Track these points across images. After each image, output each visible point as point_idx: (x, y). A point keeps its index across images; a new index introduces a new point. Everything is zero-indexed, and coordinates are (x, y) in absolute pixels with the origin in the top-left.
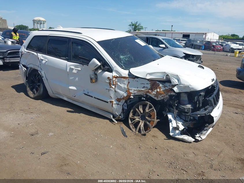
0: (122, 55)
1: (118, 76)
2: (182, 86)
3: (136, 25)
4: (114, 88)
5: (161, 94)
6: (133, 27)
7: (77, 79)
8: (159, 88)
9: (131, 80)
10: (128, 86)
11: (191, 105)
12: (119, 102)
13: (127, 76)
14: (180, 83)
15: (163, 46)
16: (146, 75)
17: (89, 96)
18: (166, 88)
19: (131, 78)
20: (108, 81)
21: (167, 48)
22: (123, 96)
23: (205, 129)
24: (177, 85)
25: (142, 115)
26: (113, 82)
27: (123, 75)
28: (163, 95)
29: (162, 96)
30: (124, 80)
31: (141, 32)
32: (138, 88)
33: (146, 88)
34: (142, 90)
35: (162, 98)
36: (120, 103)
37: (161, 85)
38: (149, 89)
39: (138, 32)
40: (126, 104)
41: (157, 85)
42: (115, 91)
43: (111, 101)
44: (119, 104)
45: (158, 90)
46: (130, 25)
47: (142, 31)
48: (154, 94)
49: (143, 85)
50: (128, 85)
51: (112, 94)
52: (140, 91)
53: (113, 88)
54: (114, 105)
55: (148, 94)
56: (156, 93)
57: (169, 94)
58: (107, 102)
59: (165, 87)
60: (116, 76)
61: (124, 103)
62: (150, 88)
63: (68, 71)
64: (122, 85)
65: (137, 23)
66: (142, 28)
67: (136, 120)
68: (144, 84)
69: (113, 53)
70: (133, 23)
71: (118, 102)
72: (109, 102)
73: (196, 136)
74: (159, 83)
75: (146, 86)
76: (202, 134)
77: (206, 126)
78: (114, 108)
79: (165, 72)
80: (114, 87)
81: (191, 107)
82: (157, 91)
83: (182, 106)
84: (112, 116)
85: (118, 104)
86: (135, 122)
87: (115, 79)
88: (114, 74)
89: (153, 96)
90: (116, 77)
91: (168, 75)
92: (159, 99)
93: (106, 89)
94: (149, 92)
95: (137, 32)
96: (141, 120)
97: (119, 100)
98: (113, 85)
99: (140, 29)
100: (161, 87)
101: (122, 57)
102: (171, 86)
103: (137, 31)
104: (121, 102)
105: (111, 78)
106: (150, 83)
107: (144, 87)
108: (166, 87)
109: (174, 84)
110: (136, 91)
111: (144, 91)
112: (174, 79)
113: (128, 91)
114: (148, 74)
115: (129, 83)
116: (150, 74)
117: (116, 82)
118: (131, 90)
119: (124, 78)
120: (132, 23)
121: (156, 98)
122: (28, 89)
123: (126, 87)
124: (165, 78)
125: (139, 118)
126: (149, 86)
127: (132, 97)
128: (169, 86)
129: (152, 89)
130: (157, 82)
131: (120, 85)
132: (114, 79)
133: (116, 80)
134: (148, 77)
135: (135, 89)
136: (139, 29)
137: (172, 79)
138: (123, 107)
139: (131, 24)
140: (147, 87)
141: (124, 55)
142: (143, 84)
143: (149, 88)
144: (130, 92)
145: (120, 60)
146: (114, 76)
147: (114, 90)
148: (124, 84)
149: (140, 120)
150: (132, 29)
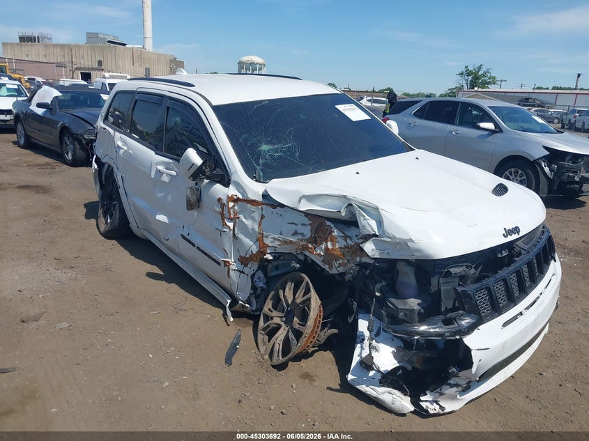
0: (269, 143)
1: (241, 197)
2: (388, 240)
3: (476, 73)
4: (232, 228)
5: (337, 258)
6: (470, 78)
7: (170, 197)
8: (331, 241)
9: (267, 210)
10: (260, 225)
11: (420, 301)
12: (246, 265)
13: (260, 199)
14: (384, 231)
15: (490, 126)
16: (300, 201)
17: (190, 242)
18: (349, 242)
19: (267, 205)
20: (218, 209)
21: (501, 131)
22: (249, 253)
23: (452, 381)
24: (375, 235)
25: (289, 309)
26: (229, 212)
27: (252, 197)
28: (341, 261)
29: (339, 264)
30: (253, 208)
31: (488, 90)
32: (281, 234)
33: (300, 237)
34: (291, 242)
35: (341, 270)
36: (246, 270)
37: (336, 233)
38: (308, 241)
39: (480, 90)
40: (260, 274)
41: (327, 230)
42: (234, 234)
43: (225, 262)
44: (244, 273)
45: (330, 245)
46: (461, 74)
47: (492, 88)
48: (319, 255)
49: (293, 228)
50: (261, 222)
51: (228, 244)
52: (286, 242)
53: (229, 227)
54: (232, 273)
55: (306, 253)
56: (325, 253)
57: (358, 260)
58: (219, 264)
59: (346, 237)
60: (235, 197)
61: (257, 270)
62: (311, 237)
63: (153, 176)
64: (248, 223)
65: (480, 68)
66: (493, 81)
67: (273, 321)
68: (296, 224)
69: (245, 136)
70: (471, 68)
71: (243, 266)
72: (222, 264)
73: (422, 398)
74: (332, 226)
75: (300, 229)
76: (441, 394)
77: (450, 371)
78: (232, 280)
79: (345, 197)
80: (231, 225)
81: (417, 308)
82: (327, 249)
83: (393, 300)
84: (229, 301)
85: (241, 272)
86: (271, 326)
87: (234, 206)
88: (232, 191)
89: (319, 261)
90: (236, 200)
91: (351, 205)
92: (334, 271)
93: (217, 229)
94: (308, 247)
95: (477, 91)
96: (285, 323)
97: (243, 261)
98: (229, 219)
99: (489, 83)
100: (334, 237)
101: (265, 147)
102: (361, 238)
103: (476, 89)
104: (249, 266)
105: (224, 200)
106: (310, 224)
107: (295, 233)
108: (348, 240)
109: (365, 232)
110: (277, 243)
111: (295, 243)
112: (367, 217)
113: (259, 239)
114: (304, 196)
115: (263, 217)
116: (310, 198)
117: (235, 213)
118: (266, 237)
119: (253, 202)
120: (466, 67)
121: (326, 267)
122: (101, 211)
123: (256, 227)
124: (343, 214)
125: (282, 317)
126: (307, 232)
127: (270, 257)
128: (357, 236)
129: (315, 241)
130: (328, 223)
131: (244, 220)
132: (231, 204)
133: (236, 208)
134: (304, 206)
135: (276, 236)
136: (484, 84)
137: (362, 219)
138: (252, 282)
139: (464, 70)
140: (302, 234)
141: (273, 144)
142: (293, 223)
143: (307, 237)
144: (264, 244)
145: (258, 155)
146: (230, 196)
147: (232, 232)
148: (253, 219)
149: (282, 324)
150: (466, 83)
